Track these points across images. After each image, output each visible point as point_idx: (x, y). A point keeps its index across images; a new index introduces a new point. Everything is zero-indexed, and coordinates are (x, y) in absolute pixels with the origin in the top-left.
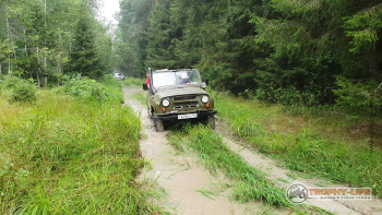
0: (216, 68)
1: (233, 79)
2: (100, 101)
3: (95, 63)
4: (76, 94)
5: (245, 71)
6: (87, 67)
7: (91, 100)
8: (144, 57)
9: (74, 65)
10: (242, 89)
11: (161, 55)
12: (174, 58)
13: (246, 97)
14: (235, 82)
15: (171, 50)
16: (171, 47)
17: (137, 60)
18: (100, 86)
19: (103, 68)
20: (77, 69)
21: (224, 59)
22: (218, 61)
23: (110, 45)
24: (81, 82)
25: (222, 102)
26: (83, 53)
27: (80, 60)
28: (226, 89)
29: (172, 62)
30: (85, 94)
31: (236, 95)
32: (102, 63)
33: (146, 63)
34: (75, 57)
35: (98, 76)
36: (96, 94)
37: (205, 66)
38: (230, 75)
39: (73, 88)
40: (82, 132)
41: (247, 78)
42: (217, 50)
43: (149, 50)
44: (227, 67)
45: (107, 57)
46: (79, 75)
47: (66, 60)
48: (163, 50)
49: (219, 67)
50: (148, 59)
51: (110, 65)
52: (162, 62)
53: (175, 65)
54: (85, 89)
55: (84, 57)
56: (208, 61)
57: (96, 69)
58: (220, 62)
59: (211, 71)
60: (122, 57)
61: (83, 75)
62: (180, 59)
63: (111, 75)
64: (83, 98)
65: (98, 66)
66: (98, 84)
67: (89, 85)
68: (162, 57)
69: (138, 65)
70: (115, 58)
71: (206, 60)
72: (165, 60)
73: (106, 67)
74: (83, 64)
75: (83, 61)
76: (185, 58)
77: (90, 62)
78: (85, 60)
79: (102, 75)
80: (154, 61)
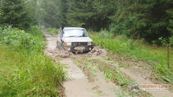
0: (131, 18)
1: (147, 28)
2: (28, 49)
3: (23, 16)
4: (8, 43)
5: (158, 20)
6: (16, 19)
7: (21, 48)
8: (65, 10)
9: (5, 18)
10: (156, 38)
11: (81, 8)
13: (159, 44)
14: (149, 31)
15: (90, 3)
16: (89, 0)
17: (59, 13)
18: (28, 36)
19: (29, 20)
20: (8, 22)
21: (138, 10)
22: (132, 12)
24: (12, 32)
25: (137, 49)
26: (12, 7)
27: (10, 13)
28: (141, 37)
29: (90, 14)
30: (16, 43)
31: (150, 43)
32: (29, 16)
33: (68, 15)
35: (26, 27)
36: (25, 43)
37: (121, 17)
38: (145, 25)
39: (5, 38)
40: (16, 75)
41: (160, 28)
42: (132, 3)
43: (70, 4)
44: (141, 18)
45: (33, 10)
46: (10, 26)
48: (82, 4)
49: (134, 17)
50: (69, 12)
51: (35, 18)
52: (81, 14)
53: (93, 16)
54: (15, 39)
55: (14, 11)
56: (124, 12)
57: (24, 21)
58: (134, 13)
59: (126, 21)
60: (46, 10)
61: (13, 27)
62: (98, 11)
63: (36, 26)
64: (14, 47)
65: (26, 19)
66: (26, 34)
67: (19, 35)
68: (82, 10)
69: (60, 17)
70: (40, 11)
71: (121, 11)
72: (84, 12)
73: (33, 19)
74: (13, 17)
75: (13, 14)
76: (102, 10)
77: (19, 15)
78: (15, 14)
79: (29, 26)
80: (74, 14)
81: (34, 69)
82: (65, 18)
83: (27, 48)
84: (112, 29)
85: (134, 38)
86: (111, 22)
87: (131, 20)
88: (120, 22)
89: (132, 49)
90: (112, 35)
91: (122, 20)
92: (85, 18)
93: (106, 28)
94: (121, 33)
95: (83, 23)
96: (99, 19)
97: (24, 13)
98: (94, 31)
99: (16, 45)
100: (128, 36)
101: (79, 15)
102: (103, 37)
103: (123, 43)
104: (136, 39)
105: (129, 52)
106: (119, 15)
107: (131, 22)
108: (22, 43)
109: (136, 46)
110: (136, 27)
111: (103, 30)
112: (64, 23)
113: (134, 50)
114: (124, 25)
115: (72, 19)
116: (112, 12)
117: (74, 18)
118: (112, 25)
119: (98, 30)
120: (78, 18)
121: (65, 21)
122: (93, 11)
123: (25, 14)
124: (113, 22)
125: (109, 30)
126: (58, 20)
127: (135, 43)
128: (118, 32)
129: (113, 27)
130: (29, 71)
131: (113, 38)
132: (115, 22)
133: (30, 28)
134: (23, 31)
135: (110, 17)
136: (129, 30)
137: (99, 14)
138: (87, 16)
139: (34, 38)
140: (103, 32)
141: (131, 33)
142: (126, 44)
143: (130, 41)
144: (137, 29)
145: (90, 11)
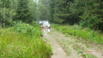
0: (93, 17)
3: (29, 16)
4: (20, 31)
6: (24, 18)
7: (27, 34)
8: (53, 12)
9: (18, 17)
11: (62, 11)
12: (69, 12)
15: (67, 8)
16: (67, 6)
17: (49, 14)
18: (31, 27)
19: (32, 18)
20: (20, 19)
21: (98, 13)
23: (36, 6)
24: (22, 25)
25: (97, 36)
26: (22, 10)
27: (21, 14)
28: (99, 29)
29: (68, 15)
30: (24, 31)
32: (32, 15)
33: (54, 15)
34: (19, 12)
35: (30, 22)
36: (30, 31)
37: (87, 16)
38: (102, 22)
39: (18, 28)
40: (24, 50)
42: (93, 8)
43: (56, 8)
44: (99, 17)
45: (34, 12)
46: (21, 22)
47: (15, 14)
48: (63, 8)
49: (95, 17)
50: (55, 13)
51: (35, 17)
52: (62, 15)
53: (70, 16)
54: (24, 29)
55: (23, 13)
56: (88, 14)
57: (29, 19)
58: (95, 15)
59: (90, 19)
60: (42, 12)
61: (22, 22)
62: (72, 13)
63: (36, 21)
64: (23, 33)
65: (30, 17)
66: (30, 26)
67: (26, 27)
68: (63, 12)
69: (49, 16)
70: (38, 13)
71: (87, 13)
72: (64, 14)
73: (34, 18)
74: (23, 16)
75: (23, 15)
76: (75, 12)
77: (26, 15)
78: (24, 14)
79: (32, 21)
80: (58, 14)
81: (34, 47)
82: (53, 17)
83: (30, 35)
84: (81, 24)
85: (95, 30)
86: (80, 19)
87: (93, 19)
88: (86, 20)
89: (93, 36)
90: (81, 27)
91: (87, 19)
92: (65, 17)
93: (77, 23)
94: (87, 27)
95: (63, 20)
96: (73, 18)
97: (29, 13)
98: (70, 25)
99: (24, 32)
100: (91, 28)
101: (61, 15)
102: (75, 28)
103: (88, 32)
104: (96, 30)
105: (92, 38)
106: (86, 15)
107: (93, 20)
108: (28, 31)
109: (96, 35)
110: (96, 23)
111: (76, 24)
112: (52, 20)
113: (95, 37)
114: (89, 21)
115: (57, 18)
116: (81, 13)
117: (58, 17)
118: (81, 22)
119: (72, 24)
120: (60, 17)
121: (52, 19)
122: (69, 13)
123: (30, 15)
124: (82, 20)
125: (79, 25)
126: (48, 18)
127: (96, 33)
128: (85, 26)
129: (82, 22)
130: (32, 48)
131: (81, 29)
132: (83, 20)
133: (32, 23)
134: (28, 25)
135: (80, 17)
136: (92, 25)
137: (73, 14)
138: (66, 16)
139: (35, 29)
140: (76, 26)
141: (93, 27)
142: (90, 33)
143: (92, 31)
144: (97, 24)
145: (68, 13)
